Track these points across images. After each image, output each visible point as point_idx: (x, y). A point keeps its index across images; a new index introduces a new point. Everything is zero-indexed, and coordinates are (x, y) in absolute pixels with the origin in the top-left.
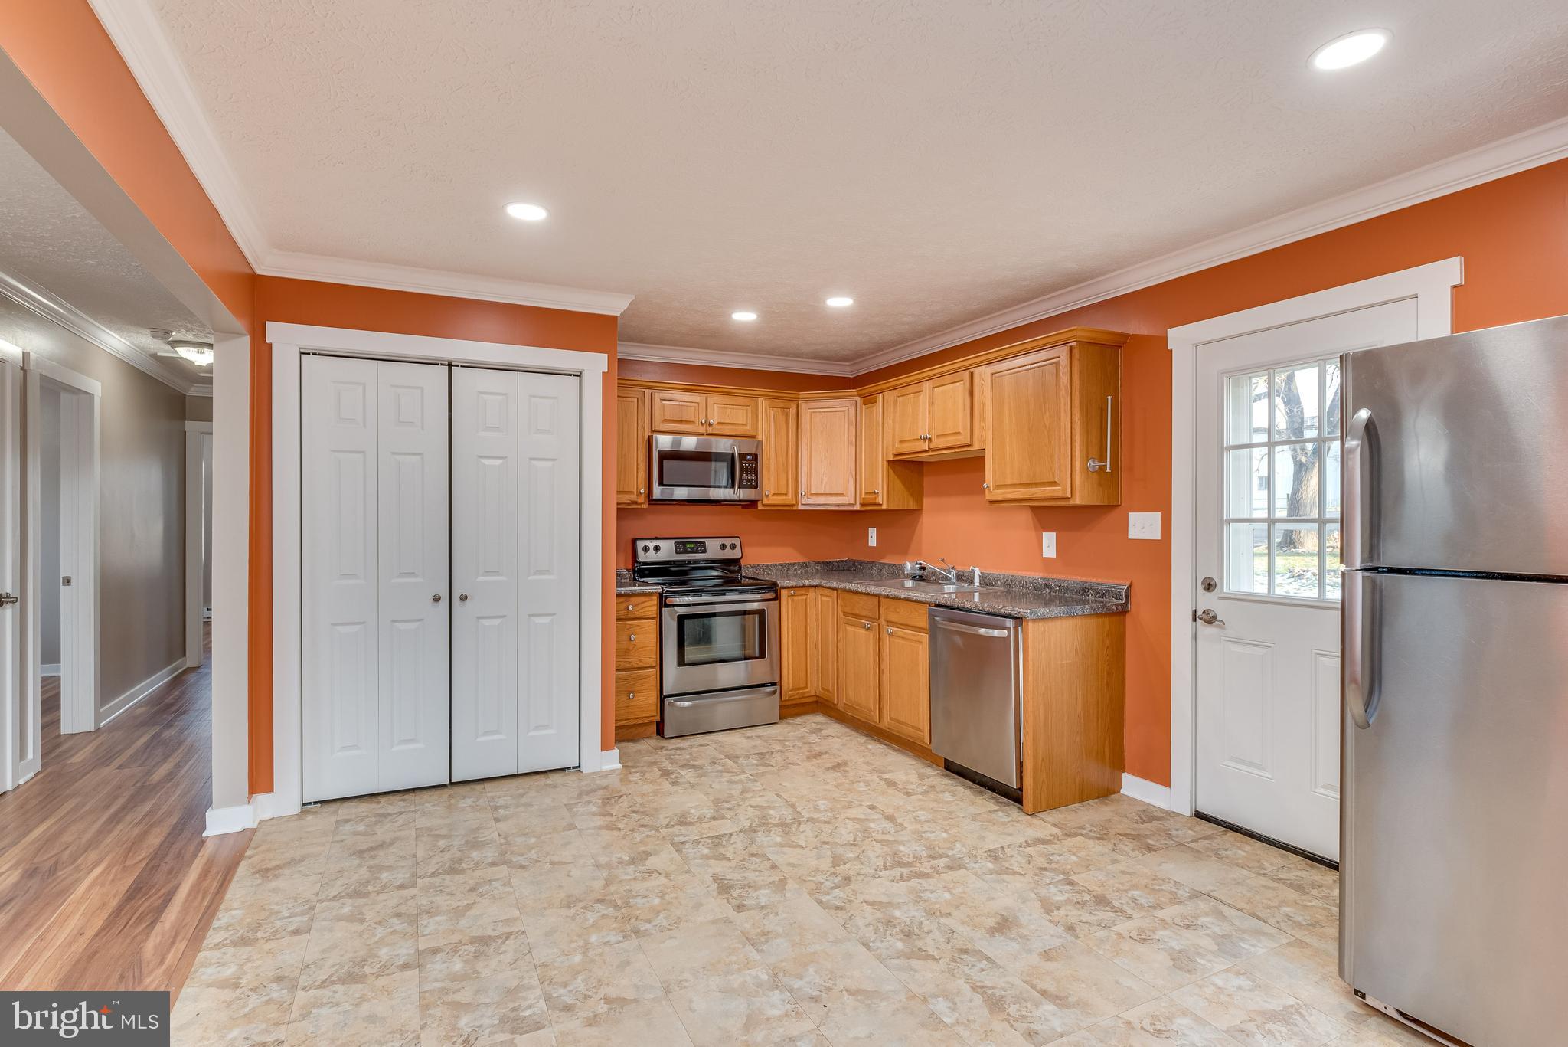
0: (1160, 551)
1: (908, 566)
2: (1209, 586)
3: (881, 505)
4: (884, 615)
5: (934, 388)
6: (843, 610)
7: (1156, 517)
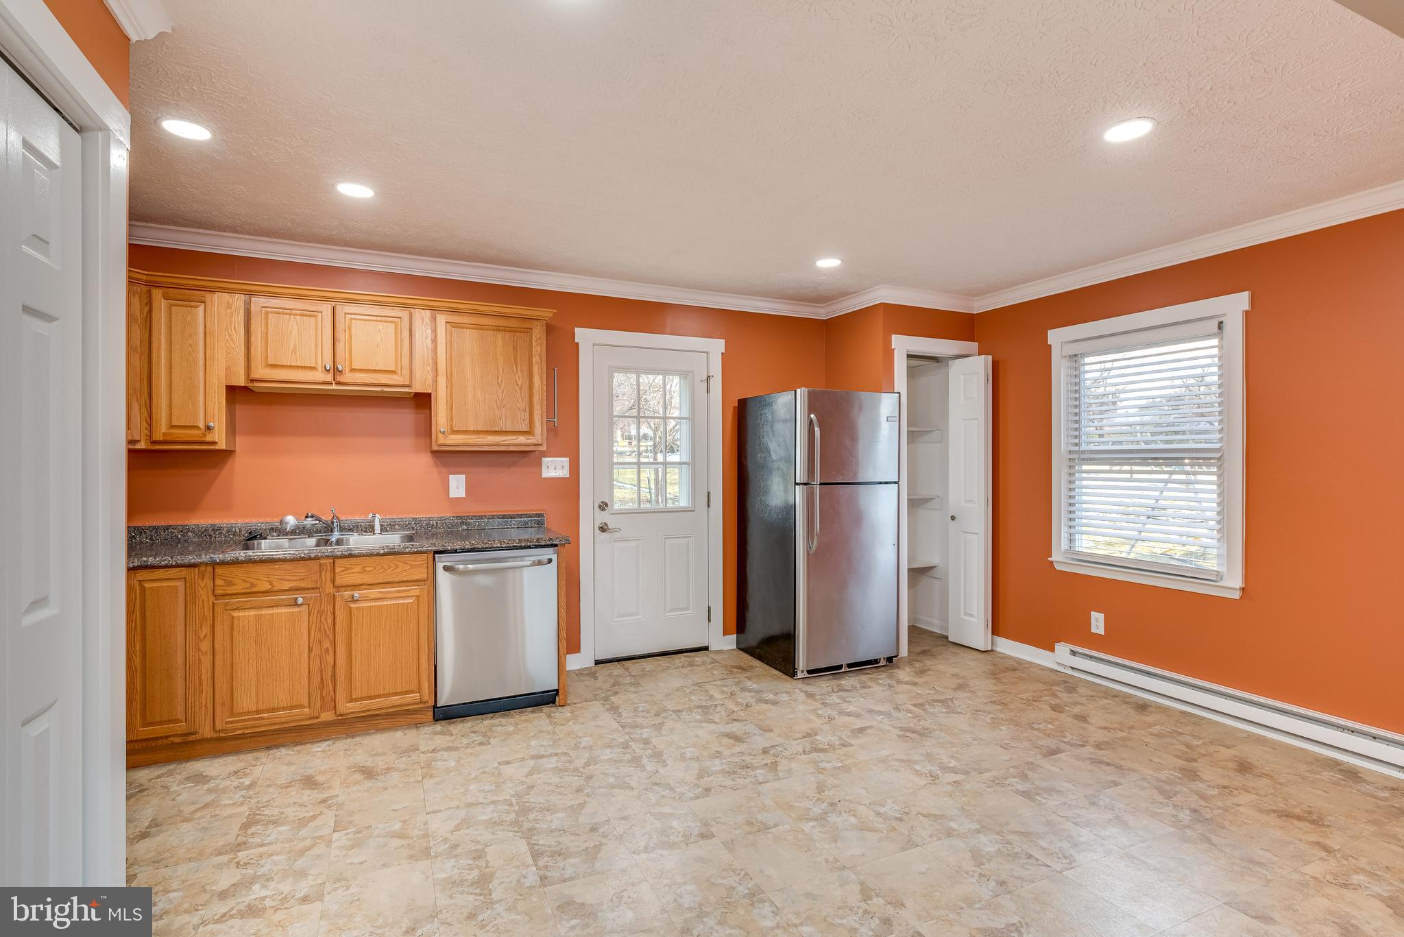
0: (570, 487)
1: (291, 520)
2: (603, 506)
3: (214, 443)
4: (333, 581)
5: (346, 313)
6: (218, 592)
7: (565, 461)
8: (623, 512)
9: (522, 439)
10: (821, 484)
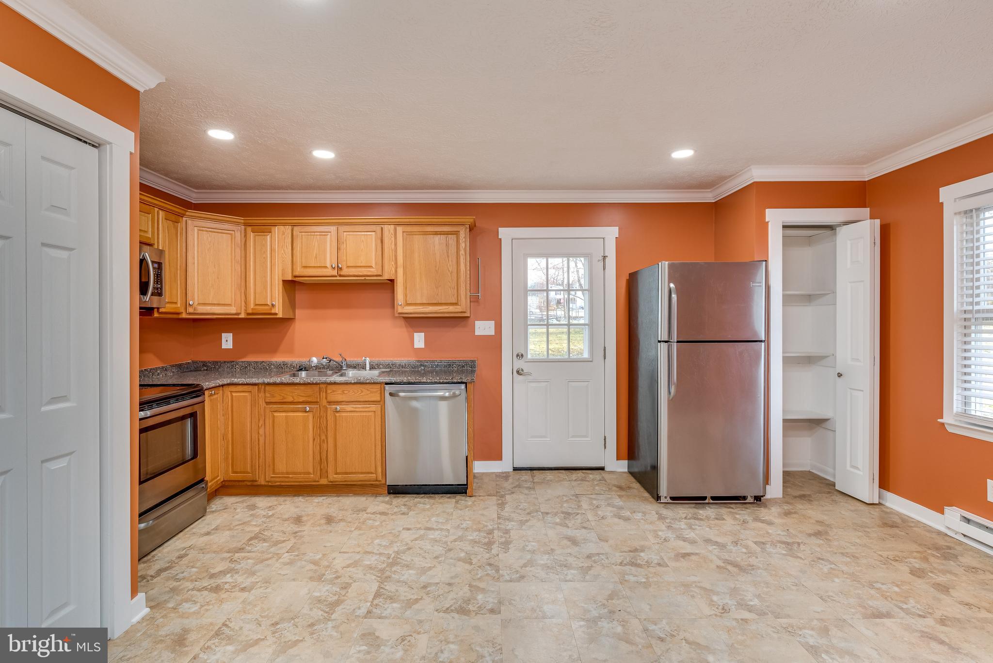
0: (494, 343)
1: (315, 360)
2: (520, 356)
3: (276, 314)
4: (326, 398)
5: (344, 232)
6: (267, 400)
7: (492, 324)
8: (535, 360)
9: (451, 309)
10: (678, 342)
